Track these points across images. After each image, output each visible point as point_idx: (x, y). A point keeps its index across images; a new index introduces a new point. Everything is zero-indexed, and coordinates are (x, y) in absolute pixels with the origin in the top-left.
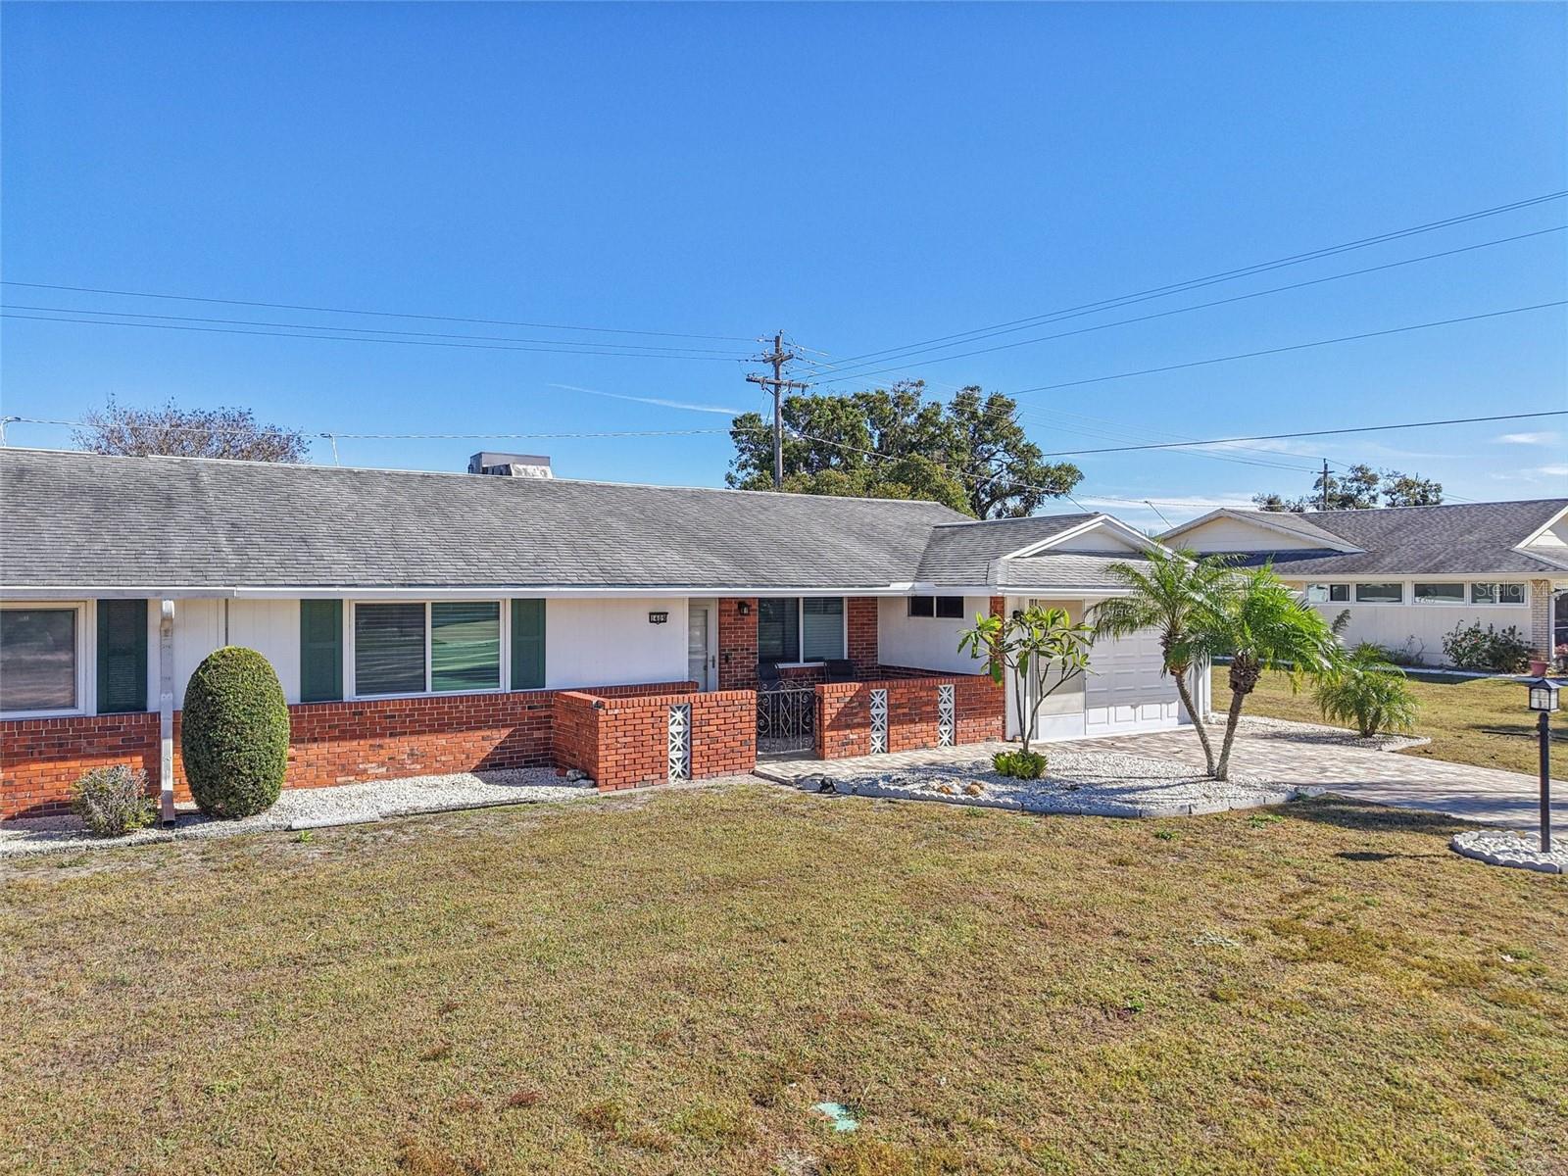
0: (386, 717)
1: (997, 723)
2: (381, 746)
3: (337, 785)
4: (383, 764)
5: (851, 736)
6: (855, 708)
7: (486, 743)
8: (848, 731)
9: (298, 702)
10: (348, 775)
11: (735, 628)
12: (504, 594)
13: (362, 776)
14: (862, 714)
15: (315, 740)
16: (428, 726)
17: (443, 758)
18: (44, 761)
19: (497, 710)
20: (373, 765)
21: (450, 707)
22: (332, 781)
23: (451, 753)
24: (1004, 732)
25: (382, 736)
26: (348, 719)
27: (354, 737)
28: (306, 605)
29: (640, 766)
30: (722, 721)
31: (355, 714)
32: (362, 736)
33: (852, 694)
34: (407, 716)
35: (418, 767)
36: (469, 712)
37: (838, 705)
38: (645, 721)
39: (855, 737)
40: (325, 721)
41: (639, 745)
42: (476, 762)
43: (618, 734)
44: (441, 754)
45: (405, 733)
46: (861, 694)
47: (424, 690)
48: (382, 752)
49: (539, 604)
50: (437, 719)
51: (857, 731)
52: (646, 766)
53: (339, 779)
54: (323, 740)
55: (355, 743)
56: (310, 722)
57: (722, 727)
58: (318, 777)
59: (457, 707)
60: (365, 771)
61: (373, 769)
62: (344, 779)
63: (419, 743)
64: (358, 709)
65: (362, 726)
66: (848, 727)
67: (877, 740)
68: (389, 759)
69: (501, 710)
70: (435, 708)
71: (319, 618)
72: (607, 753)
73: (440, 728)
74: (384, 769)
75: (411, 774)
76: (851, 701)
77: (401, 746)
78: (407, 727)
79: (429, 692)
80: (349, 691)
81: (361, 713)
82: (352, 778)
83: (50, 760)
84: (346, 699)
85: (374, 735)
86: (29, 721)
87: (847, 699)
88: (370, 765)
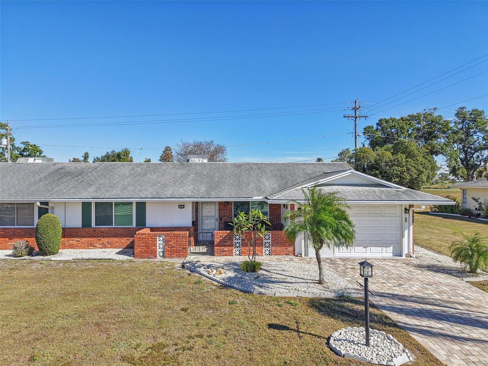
0: (102, 232)
1: (291, 249)
2: (100, 240)
3: (89, 249)
4: (101, 244)
5: (225, 249)
6: (227, 239)
7: (127, 241)
8: (224, 247)
9: (81, 227)
10: (92, 246)
11: (224, 209)
12: (134, 200)
13: (95, 247)
14: (230, 242)
15: (84, 237)
16: (112, 235)
17: (116, 244)
18: (27, 237)
19: (131, 232)
20: (98, 244)
21: (118, 231)
22: (88, 248)
23: (118, 243)
24: (294, 252)
25: (100, 237)
26: (92, 232)
27: (94, 237)
28: (83, 203)
29: (147, 253)
30: (176, 241)
31: (94, 231)
32: (95, 237)
33: (226, 235)
34: (107, 232)
35: (110, 246)
36: (123, 232)
37: (220, 238)
38: (149, 239)
39: (227, 249)
40: (86, 232)
41: (147, 246)
42: (125, 246)
43: (141, 243)
44: (116, 243)
45: (106, 237)
46: (229, 235)
47: (113, 225)
48: (101, 241)
49: (144, 204)
50: (114, 234)
51: (227, 247)
52: (150, 253)
53: (90, 247)
54: (86, 237)
55: (94, 238)
56: (83, 232)
57: (175, 243)
58: (85, 246)
59: (120, 230)
60: (96, 246)
61: (98, 245)
62: (91, 247)
63: (110, 240)
64: (94, 230)
65: (95, 234)
66: (224, 246)
67: (236, 251)
68: (102, 243)
69: (132, 232)
70: (114, 231)
71: (86, 206)
72: (137, 248)
73: (115, 236)
74: (101, 246)
75: (107, 248)
76: (225, 237)
77: (105, 240)
78: (107, 235)
79: (114, 226)
80: (93, 224)
81: (95, 231)
82: (93, 247)
83: (28, 237)
84: (92, 227)
85: (98, 237)
86: (24, 228)
87: (224, 237)
88: (97, 244)
